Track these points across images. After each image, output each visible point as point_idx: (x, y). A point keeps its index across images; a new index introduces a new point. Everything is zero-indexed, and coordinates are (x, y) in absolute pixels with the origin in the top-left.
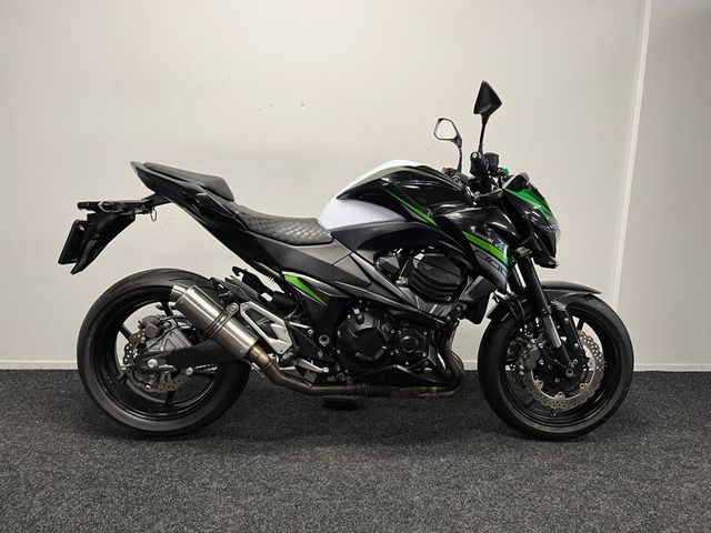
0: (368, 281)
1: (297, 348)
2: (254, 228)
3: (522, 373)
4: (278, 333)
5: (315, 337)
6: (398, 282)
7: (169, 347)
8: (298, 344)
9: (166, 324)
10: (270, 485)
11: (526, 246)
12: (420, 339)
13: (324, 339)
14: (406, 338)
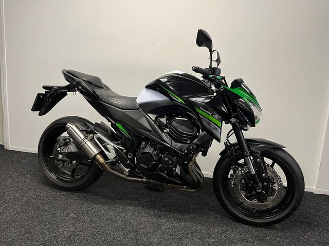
0: (151, 129)
1: (118, 158)
2: (104, 100)
3: (232, 186)
4: (110, 150)
5: (126, 154)
6: (165, 131)
7: (69, 151)
8: (118, 156)
9: (68, 140)
10: (94, 219)
11: (235, 117)
12: (172, 161)
13: (130, 155)
14: (166, 159)
